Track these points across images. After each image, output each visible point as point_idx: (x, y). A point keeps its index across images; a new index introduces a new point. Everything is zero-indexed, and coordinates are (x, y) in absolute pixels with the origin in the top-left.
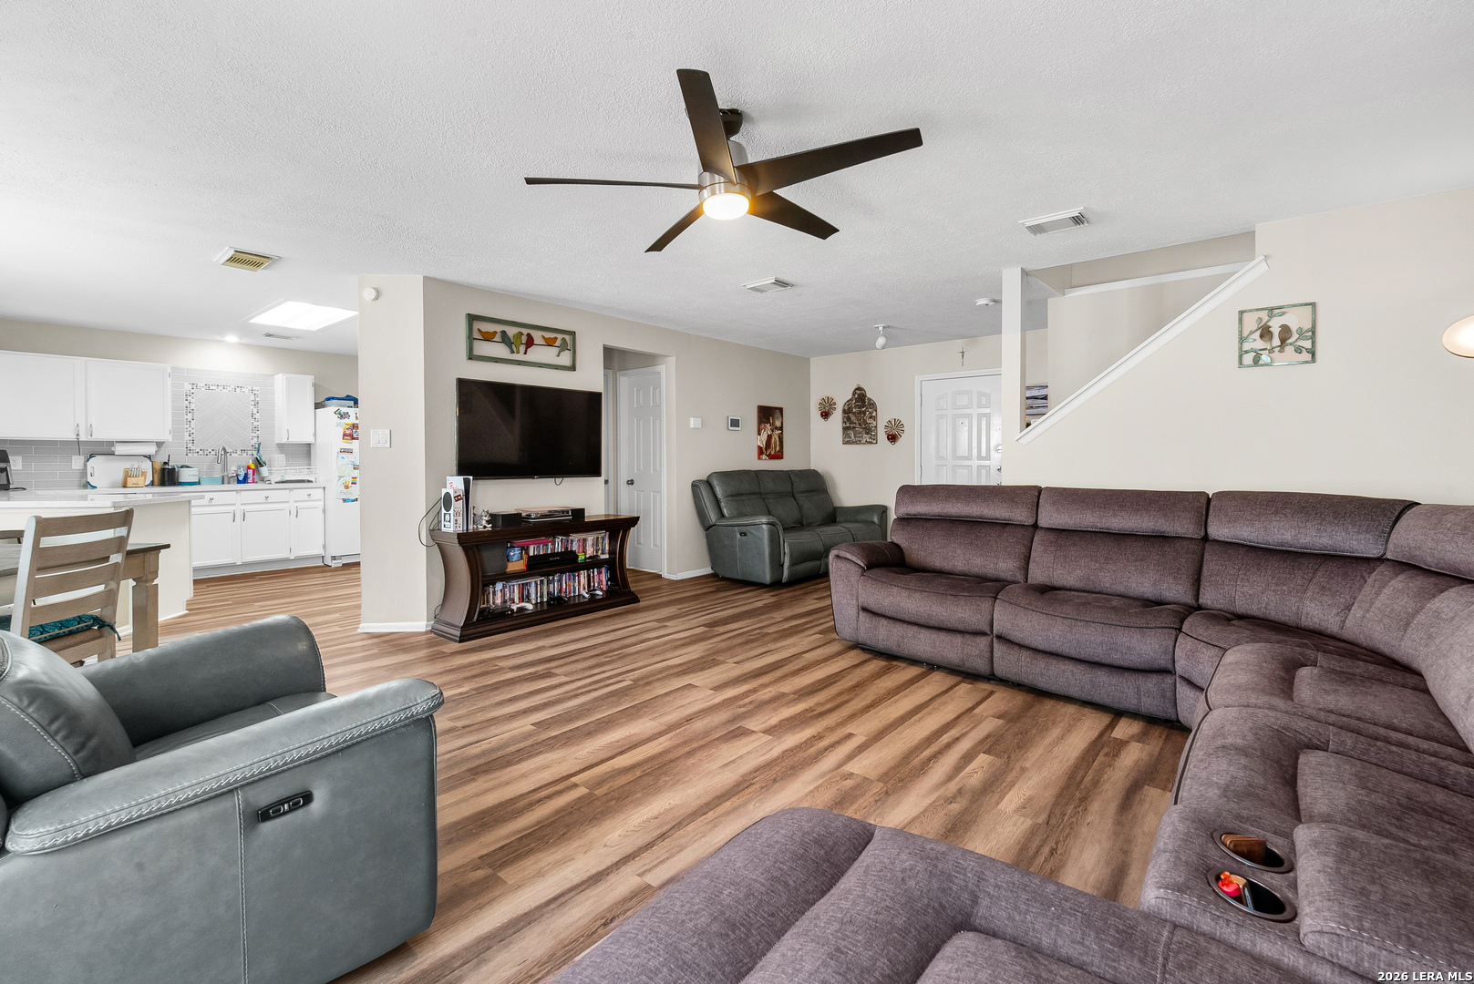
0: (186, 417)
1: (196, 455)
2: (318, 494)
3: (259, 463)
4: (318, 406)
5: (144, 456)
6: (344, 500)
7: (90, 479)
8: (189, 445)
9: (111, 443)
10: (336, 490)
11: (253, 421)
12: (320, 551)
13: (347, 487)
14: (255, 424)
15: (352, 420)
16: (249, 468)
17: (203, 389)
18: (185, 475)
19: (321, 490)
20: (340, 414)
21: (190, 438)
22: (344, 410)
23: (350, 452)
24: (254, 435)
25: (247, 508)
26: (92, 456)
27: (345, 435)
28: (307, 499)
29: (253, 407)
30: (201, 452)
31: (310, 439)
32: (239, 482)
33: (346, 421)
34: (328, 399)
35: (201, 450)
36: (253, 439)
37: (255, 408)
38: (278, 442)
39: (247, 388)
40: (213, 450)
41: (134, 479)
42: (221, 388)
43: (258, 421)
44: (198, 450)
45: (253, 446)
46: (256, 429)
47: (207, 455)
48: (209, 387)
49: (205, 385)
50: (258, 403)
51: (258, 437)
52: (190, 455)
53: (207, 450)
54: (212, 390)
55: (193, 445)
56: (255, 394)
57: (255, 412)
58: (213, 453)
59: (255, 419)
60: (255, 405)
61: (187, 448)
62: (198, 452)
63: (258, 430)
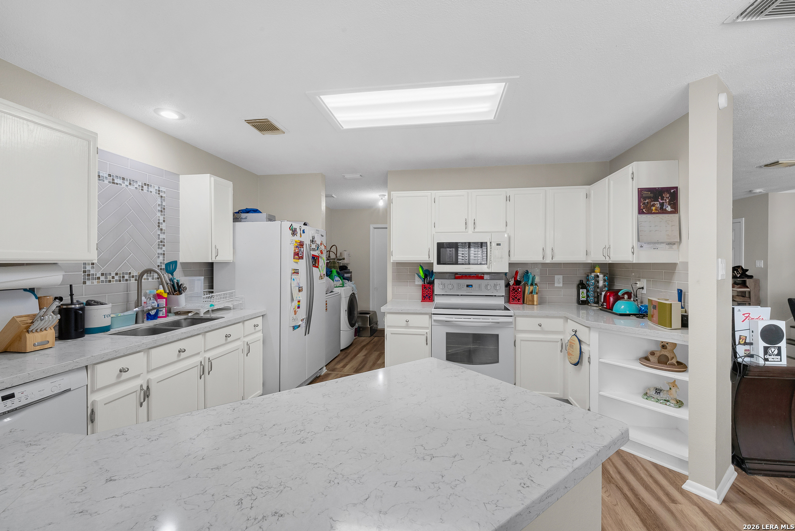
1: (95, 282)
5: (25, 290)
8: (88, 267)
11: (159, 232)
13: (295, 312)
14: (162, 236)
16: (160, 297)
17: (106, 182)
19: (262, 318)
20: (292, 230)
27: (295, 254)
28: (253, 330)
29: (159, 214)
30: (102, 278)
33: (296, 238)
35: (102, 274)
36: (159, 257)
37: (161, 215)
38: (181, 261)
39: (154, 187)
40: (117, 274)
41: (36, 334)
42: (127, 183)
43: (164, 233)
44: (99, 275)
45: (158, 266)
46: (162, 243)
47: (110, 281)
48: (113, 180)
49: (110, 175)
50: (164, 209)
51: (164, 254)
52: (88, 283)
53: (110, 274)
54: (117, 184)
55: (93, 268)
56: (161, 197)
57: (161, 221)
58: (117, 278)
59: (161, 229)
60: (161, 211)
61: (85, 272)
62: (99, 278)
63: (164, 245)
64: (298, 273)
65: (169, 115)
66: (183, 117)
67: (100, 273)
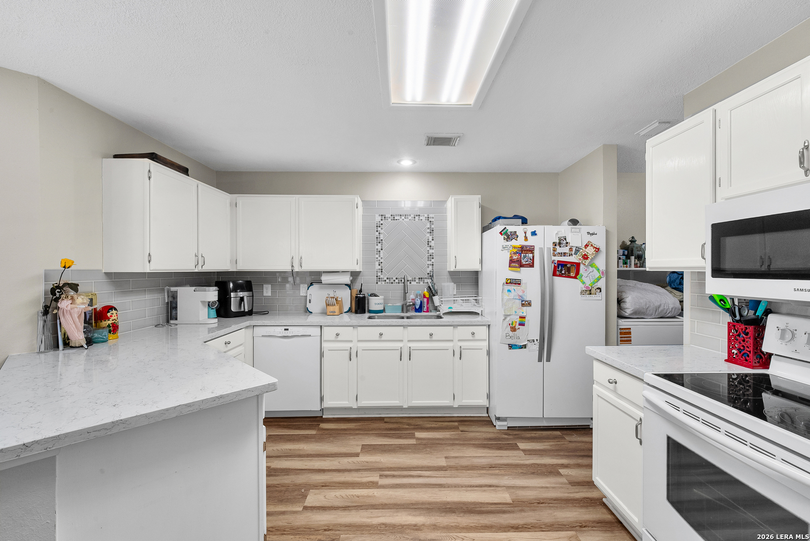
0: (377, 247)
1: (383, 283)
2: (482, 332)
3: (432, 292)
4: (484, 229)
5: (346, 285)
6: (511, 347)
7: (308, 305)
8: (379, 274)
9: (319, 274)
10: (500, 330)
11: (428, 249)
12: (483, 402)
13: (513, 329)
14: (431, 251)
15: (520, 242)
16: (424, 297)
17: (390, 220)
18: (374, 304)
19: (485, 329)
20: (506, 234)
21: (380, 267)
22: (511, 229)
23: (517, 282)
24: (430, 263)
25: (412, 345)
26: (311, 284)
27: (512, 261)
28: (471, 338)
29: (428, 235)
30: (388, 281)
31: (476, 267)
32: (417, 310)
33: (514, 243)
34: (495, 220)
35: (387, 278)
36: (428, 267)
37: (431, 235)
38: (448, 270)
39: (424, 216)
40: (397, 279)
41: (331, 307)
42: (403, 218)
43: (433, 249)
44: (385, 279)
45: (428, 274)
46: (431, 257)
47: (392, 283)
48: (394, 218)
49: (392, 215)
50: (433, 230)
51: (433, 265)
52: (379, 283)
53: (392, 278)
54: (396, 220)
55: (382, 274)
56: (430, 222)
57: (430, 240)
58: (397, 281)
59: (430, 246)
60: (430, 233)
61: (377, 276)
62: (385, 281)
63: (433, 258)
64: (520, 284)
65: (406, 163)
66: (415, 162)
67: (386, 277)
